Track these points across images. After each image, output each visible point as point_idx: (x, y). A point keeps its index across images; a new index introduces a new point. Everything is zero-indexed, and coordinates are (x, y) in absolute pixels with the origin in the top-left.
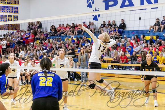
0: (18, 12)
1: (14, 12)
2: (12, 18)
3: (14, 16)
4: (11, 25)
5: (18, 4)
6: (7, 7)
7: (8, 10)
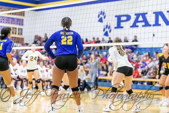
4: (15, 38)
5: (24, 15)
6: (12, 18)
7: (13, 22)
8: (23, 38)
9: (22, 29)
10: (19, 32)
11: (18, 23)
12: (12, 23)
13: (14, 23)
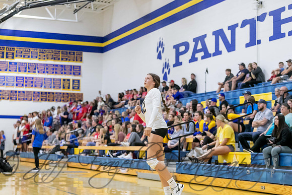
0: (80, 74)
1: (74, 74)
2: (69, 83)
3: (73, 81)
4: (68, 94)
5: (81, 61)
6: (62, 66)
7: (63, 71)
8: (82, 94)
9: (79, 81)
10: (74, 85)
11: (72, 72)
12: (62, 73)
13: (65, 73)
